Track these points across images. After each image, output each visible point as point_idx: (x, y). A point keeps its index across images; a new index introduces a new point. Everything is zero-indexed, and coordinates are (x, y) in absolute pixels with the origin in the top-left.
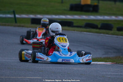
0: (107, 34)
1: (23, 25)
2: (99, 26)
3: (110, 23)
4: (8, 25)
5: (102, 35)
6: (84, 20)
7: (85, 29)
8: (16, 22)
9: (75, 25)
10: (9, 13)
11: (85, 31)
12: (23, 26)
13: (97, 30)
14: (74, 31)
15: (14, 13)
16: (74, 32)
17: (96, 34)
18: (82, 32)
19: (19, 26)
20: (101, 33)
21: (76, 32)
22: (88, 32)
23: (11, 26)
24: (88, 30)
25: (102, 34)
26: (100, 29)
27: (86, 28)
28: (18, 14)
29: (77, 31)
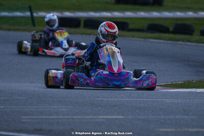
0: (189, 41)
2: (171, 29)
3: (188, 22)
5: (180, 44)
6: (144, 19)
7: (150, 35)
8: (34, 25)
9: (130, 27)
11: (151, 38)
13: (171, 36)
14: (134, 37)
15: (31, 10)
16: (133, 39)
20: (177, 40)
21: (136, 39)
22: (157, 39)
24: (157, 35)
25: (180, 42)
26: (174, 32)
27: (152, 33)
29: (138, 37)
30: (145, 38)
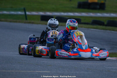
1: (33, 21)
2: (106, 23)
4: (19, 22)
5: (108, 32)
8: (26, 19)
9: (82, 21)
10: (20, 10)
12: (33, 23)
13: (104, 27)
14: (82, 27)
15: (25, 10)
17: (102, 30)
18: (89, 29)
19: (29, 23)
20: (107, 30)
21: (83, 28)
23: (22, 22)
24: (95, 26)
25: (108, 31)
26: (106, 25)
27: (93, 25)
28: (29, 11)
29: (84, 28)
30: (88, 28)
